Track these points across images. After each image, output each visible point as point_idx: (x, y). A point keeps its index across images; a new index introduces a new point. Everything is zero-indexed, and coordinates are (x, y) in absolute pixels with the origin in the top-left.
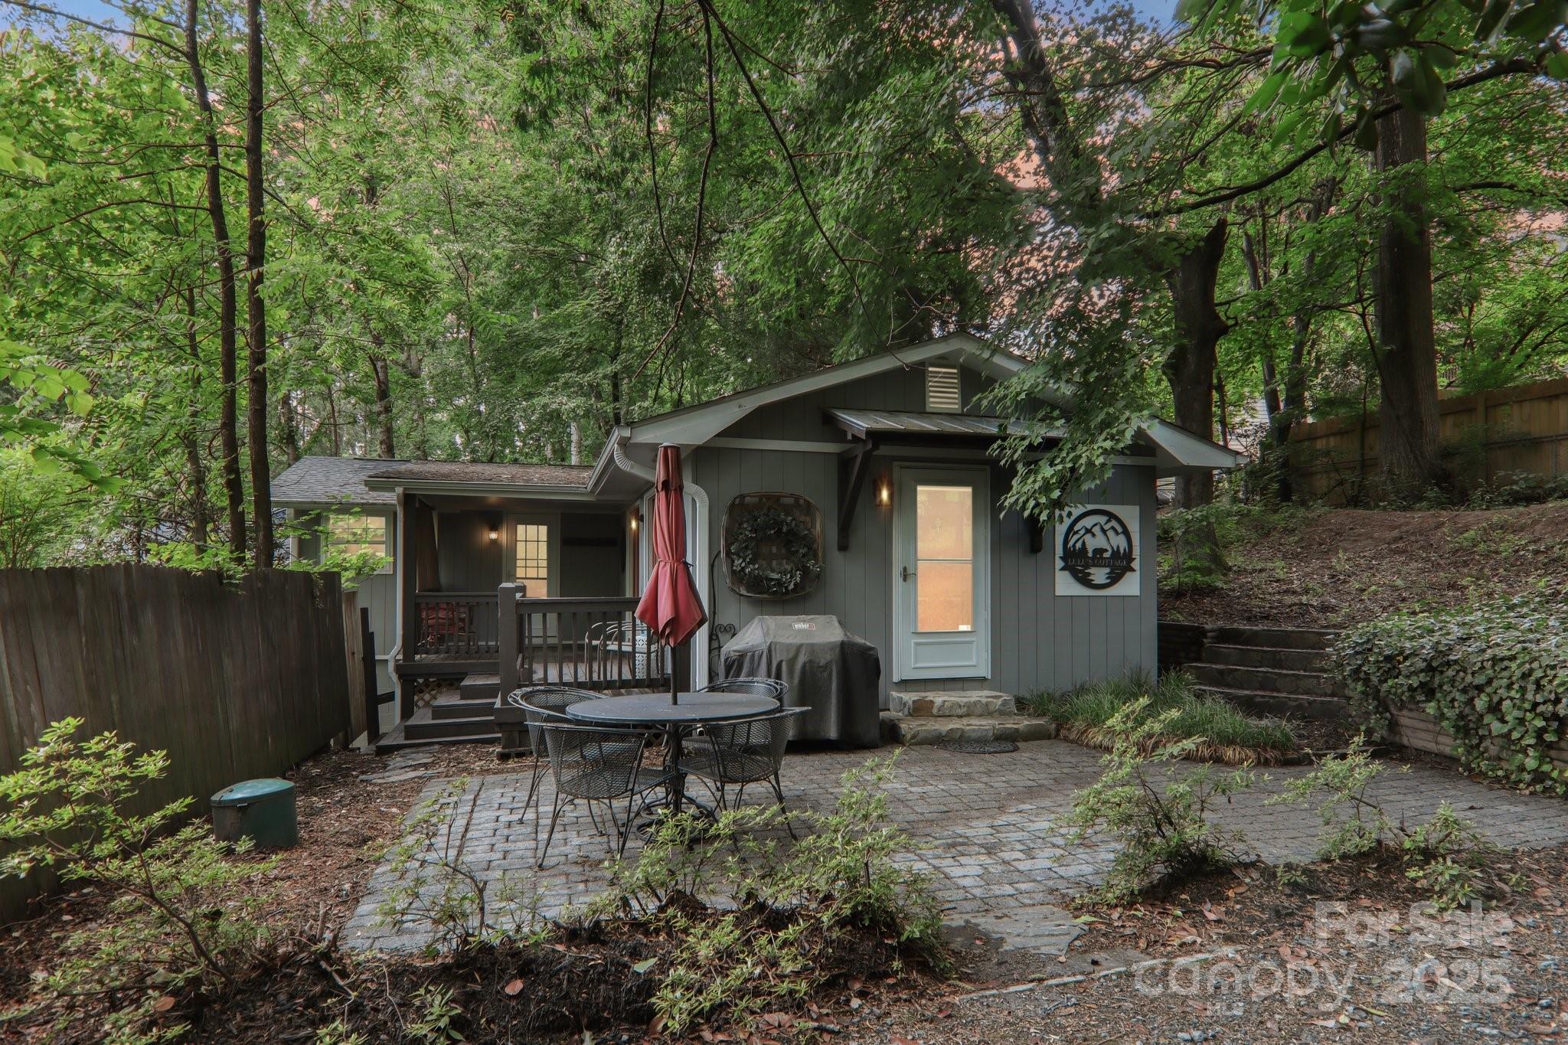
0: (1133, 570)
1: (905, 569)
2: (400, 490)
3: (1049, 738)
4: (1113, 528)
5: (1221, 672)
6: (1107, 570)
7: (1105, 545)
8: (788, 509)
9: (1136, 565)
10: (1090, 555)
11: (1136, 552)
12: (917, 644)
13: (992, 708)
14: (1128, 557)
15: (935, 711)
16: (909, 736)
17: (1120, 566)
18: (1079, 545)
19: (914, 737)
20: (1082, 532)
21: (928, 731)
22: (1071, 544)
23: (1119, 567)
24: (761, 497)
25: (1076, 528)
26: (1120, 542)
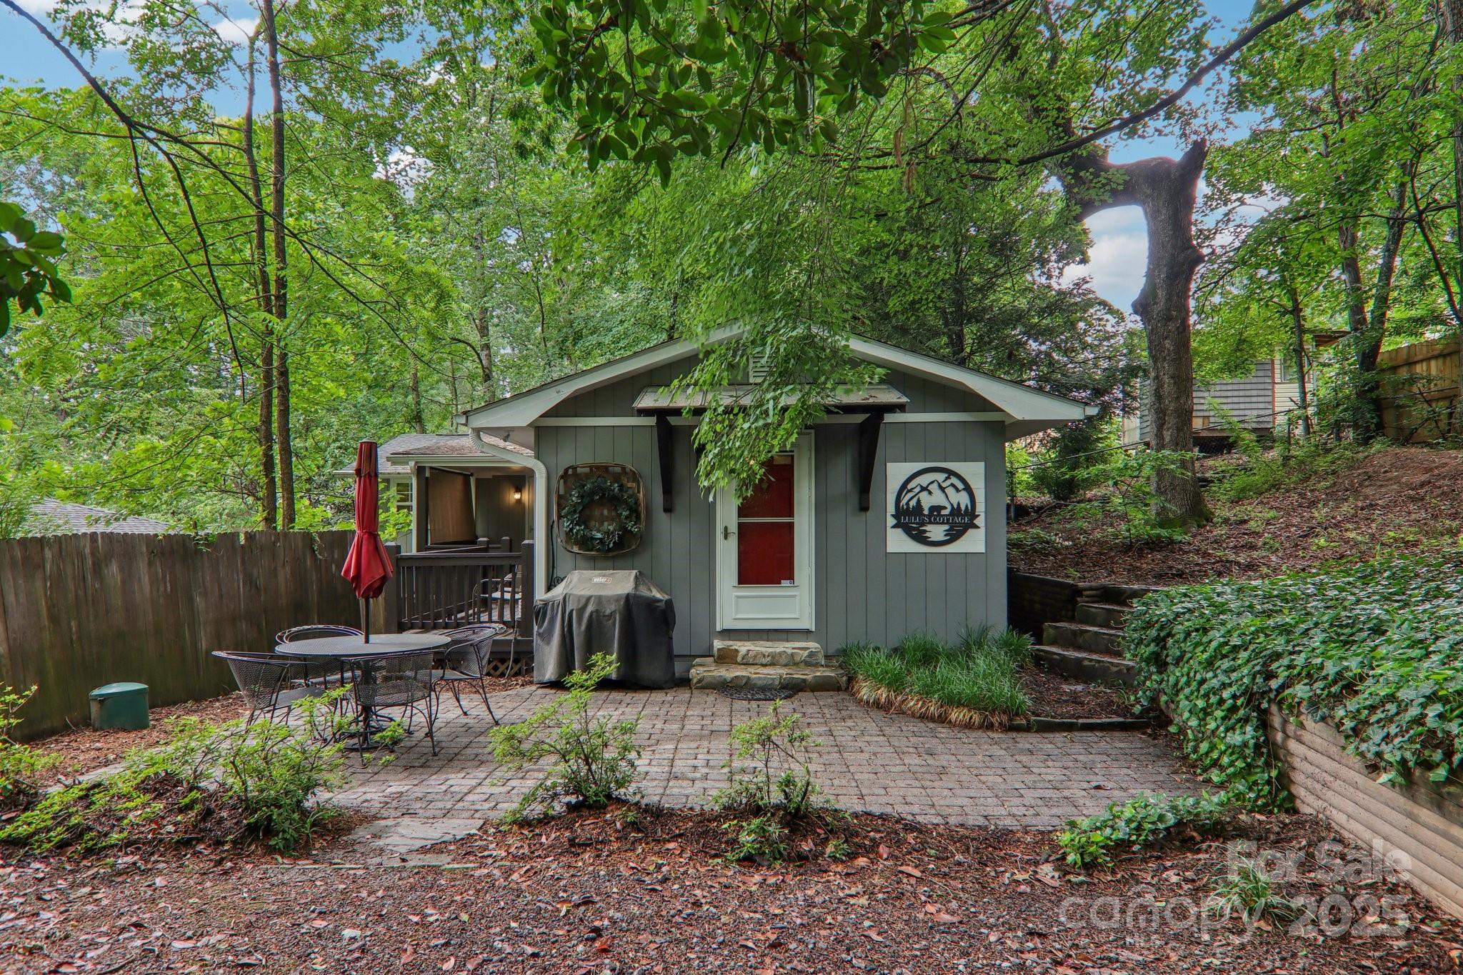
0: (977, 527)
1: (726, 528)
2: (412, 464)
3: (839, 689)
4: (952, 485)
5: (1074, 633)
6: (947, 527)
7: (943, 502)
8: (616, 478)
9: (980, 521)
10: (926, 512)
11: (980, 508)
12: (738, 597)
13: (797, 659)
14: (972, 514)
15: (739, 659)
16: (695, 681)
17: (961, 522)
18: (913, 503)
19: (699, 681)
20: (918, 489)
21: (714, 677)
22: (904, 502)
23: (959, 524)
24: (591, 467)
25: (909, 487)
26: (963, 499)
